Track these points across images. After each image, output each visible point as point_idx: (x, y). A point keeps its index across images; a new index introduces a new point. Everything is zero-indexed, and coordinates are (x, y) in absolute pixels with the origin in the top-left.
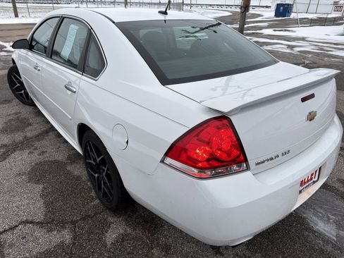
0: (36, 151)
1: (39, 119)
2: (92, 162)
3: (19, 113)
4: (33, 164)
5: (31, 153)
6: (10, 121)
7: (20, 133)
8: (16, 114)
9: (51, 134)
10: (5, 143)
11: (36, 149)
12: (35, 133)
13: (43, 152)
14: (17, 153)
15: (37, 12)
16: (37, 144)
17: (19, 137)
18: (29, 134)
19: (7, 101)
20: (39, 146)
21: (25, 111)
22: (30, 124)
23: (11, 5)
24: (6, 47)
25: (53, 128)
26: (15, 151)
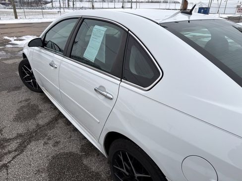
0: (50, 142)
1: (47, 106)
2: (125, 171)
3: (29, 99)
4: (50, 157)
5: (45, 143)
6: (22, 107)
7: (32, 121)
8: (26, 100)
9: (61, 122)
10: (20, 132)
11: (49, 139)
12: (46, 120)
13: (57, 143)
14: (33, 143)
15: (30, 15)
16: (50, 133)
17: (31, 125)
18: (41, 122)
19: (17, 88)
20: (52, 135)
21: (34, 97)
22: (40, 111)
23: (12, 10)
24: (11, 41)
25: (61, 115)
26: (30, 141)
